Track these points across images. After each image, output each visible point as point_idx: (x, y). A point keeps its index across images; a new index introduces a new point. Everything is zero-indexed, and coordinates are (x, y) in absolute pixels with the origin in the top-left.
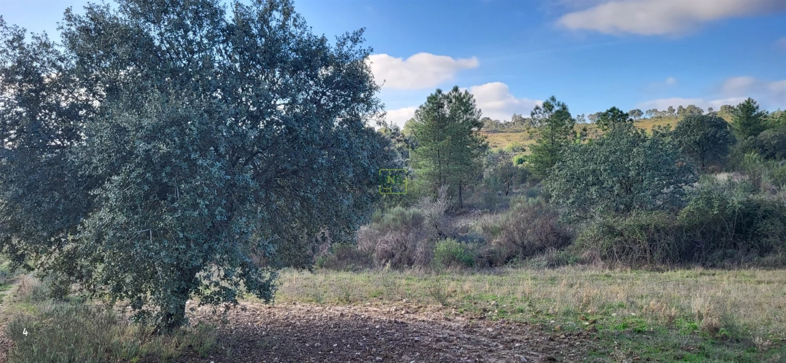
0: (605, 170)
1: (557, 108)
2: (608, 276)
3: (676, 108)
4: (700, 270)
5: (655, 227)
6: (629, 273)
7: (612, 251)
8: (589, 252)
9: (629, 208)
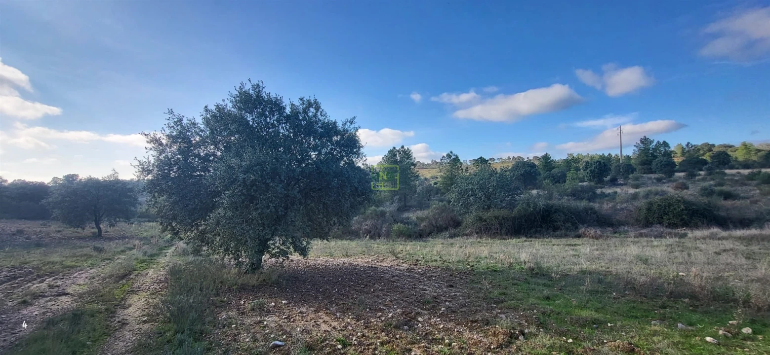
0: (477, 188)
1: (453, 157)
2: (479, 242)
3: (511, 157)
4: (525, 239)
5: (502, 217)
6: (490, 241)
7: (481, 230)
8: (470, 230)
9: (489, 208)
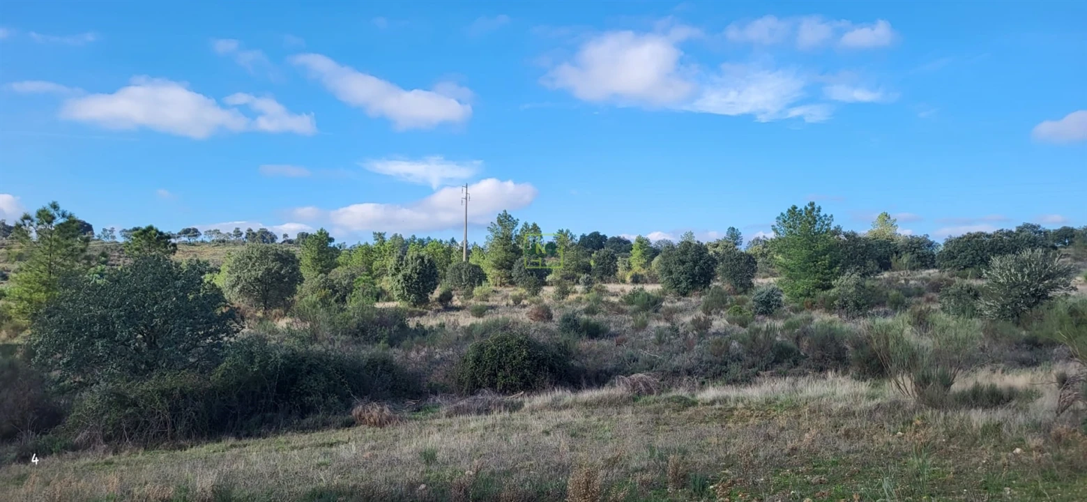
0: (119, 317)
1: (61, 220)
2: (109, 463)
5: (181, 391)
6: (141, 456)
7: (120, 428)
8: (86, 432)
9: (151, 367)
